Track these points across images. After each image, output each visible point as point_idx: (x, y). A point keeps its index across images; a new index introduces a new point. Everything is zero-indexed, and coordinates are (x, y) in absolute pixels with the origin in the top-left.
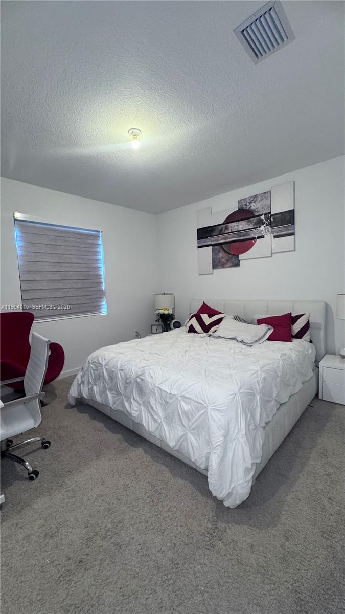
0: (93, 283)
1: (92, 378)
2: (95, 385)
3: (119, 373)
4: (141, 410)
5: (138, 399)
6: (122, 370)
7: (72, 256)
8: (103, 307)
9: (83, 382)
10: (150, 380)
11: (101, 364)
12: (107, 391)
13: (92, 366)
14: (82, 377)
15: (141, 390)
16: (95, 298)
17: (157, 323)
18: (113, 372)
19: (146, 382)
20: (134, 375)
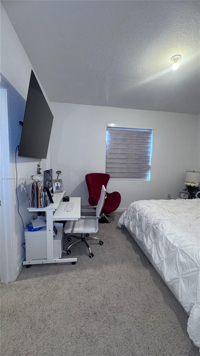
0: (144, 161)
1: (130, 216)
2: (132, 221)
3: (144, 218)
4: (153, 246)
5: (152, 239)
6: (146, 217)
7: (133, 145)
8: (148, 176)
9: (126, 217)
10: (161, 229)
11: (136, 210)
12: (137, 226)
13: (132, 209)
14: (126, 214)
15: (155, 234)
16: (144, 170)
17: (184, 191)
18: (141, 216)
19: (158, 230)
20: (152, 223)
